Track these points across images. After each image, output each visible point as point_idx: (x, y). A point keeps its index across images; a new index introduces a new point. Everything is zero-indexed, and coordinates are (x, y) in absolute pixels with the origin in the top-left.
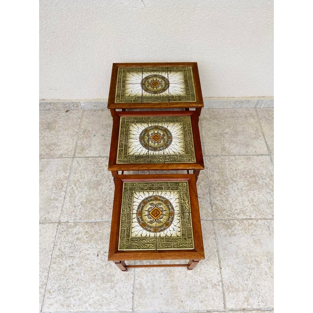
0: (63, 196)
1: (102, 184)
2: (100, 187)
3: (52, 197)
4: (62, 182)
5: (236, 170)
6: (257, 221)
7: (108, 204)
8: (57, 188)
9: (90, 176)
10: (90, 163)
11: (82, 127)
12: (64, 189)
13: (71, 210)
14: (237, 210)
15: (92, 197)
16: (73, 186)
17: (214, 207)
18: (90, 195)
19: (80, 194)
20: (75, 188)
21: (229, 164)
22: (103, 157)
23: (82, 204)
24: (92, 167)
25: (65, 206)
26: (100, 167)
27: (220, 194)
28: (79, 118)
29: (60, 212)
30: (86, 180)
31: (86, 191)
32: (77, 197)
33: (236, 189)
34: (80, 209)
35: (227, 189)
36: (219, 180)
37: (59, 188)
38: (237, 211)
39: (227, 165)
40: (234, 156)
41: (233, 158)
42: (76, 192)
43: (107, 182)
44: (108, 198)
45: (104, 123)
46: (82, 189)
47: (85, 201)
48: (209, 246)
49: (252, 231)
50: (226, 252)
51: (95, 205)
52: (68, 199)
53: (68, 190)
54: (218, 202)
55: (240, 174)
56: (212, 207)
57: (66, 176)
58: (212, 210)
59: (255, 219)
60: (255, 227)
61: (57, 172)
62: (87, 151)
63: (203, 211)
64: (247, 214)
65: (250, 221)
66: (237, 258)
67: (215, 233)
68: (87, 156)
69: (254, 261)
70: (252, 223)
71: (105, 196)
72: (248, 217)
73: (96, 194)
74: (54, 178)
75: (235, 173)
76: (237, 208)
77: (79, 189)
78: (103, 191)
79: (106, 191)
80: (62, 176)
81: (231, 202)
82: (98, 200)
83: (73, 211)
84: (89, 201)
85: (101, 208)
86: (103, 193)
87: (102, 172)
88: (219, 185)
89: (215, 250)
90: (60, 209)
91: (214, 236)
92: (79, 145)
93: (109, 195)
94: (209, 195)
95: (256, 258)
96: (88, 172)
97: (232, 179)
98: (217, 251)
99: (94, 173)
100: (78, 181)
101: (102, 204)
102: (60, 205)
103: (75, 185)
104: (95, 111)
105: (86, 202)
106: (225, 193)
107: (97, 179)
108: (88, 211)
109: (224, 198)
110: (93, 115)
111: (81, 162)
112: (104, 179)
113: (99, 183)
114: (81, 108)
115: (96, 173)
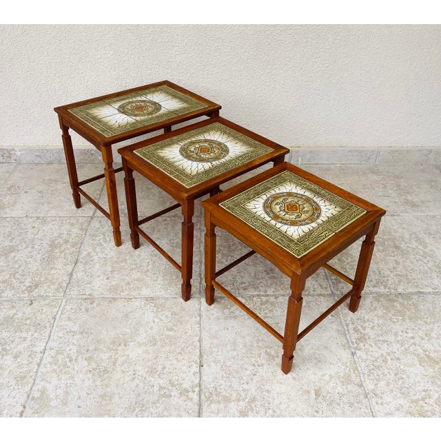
1: (18, 251)
2: (13, 254)
6: (276, 298)
7: (19, 277)
10: (6, 224)
11: (9, 182)
14: (244, 283)
22: (31, 218)
24: (8, 229)
26: (22, 229)
27: (219, 263)
28: (8, 172)
35: (232, 257)
36: (220, 245)
38: (243, 285)
43: (27, 247)
44: (22, 268)
45: (47, 178)
48: (186, 333)
49: (267, 311)
50: (215, 341)
56: (202, 280)
58: (201, 284)
59: (272, 296)
60: (272, 306)
62: (7, 210)
64: (261, 288)
65: (264, 299)
66: (234, 350)
67: (200, 315)
68: (5, 216)
69: (263, 354)
70: (267, 301)
71: (17, 266)
72: (262, 293)
76: (244, 280)
78: (16, 259)
79: (21, 259)
81: (235, 273)
86: (16, 261)
87: (23, 236)
88: (219, 252)
89: (197, 338)
91: (198, 319)
93: (24, 264)
94: (199, 264)
95: (268, 350)
98: (200, 341)
99: (9, 236)
104: (37, 164)
106: (227, 261)
107: (11, 244)
110: (31, 169)
112: (24, 244)
113: (12, 249)
114: (15, 160)
115: (13, 236)
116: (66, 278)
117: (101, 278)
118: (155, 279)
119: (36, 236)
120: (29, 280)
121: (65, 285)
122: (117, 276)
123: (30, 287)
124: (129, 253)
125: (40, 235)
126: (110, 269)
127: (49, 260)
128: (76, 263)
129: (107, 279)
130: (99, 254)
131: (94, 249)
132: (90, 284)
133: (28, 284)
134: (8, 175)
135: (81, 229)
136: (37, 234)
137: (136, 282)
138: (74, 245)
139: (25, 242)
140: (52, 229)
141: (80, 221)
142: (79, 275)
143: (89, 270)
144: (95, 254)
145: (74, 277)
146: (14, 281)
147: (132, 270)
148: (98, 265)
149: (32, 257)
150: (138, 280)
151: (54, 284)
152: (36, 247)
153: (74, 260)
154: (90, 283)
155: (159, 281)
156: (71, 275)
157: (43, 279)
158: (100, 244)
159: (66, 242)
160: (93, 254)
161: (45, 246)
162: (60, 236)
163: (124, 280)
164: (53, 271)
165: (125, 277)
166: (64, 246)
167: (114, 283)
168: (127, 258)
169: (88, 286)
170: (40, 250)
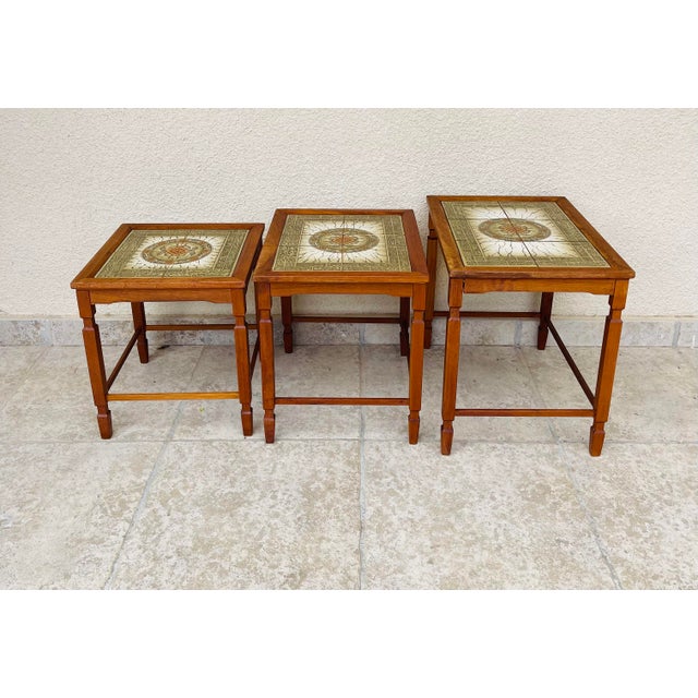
0: (122, 533)
1: (250, 503)
2: (242, 510)
3: (86, 535)
4: (124, 497)
5: (663, 476)
8: (105, 511)
9: (210, 484)
10: (215, 452)
11: (199, 378)
12: (127, 514)
13: (141, 570)
15: (215, 534)
16: (157, 505)
17: (619, 571)
18: (209, 530)
19: (177, 528)
20: (162, 512)
21: (638, 462)
23: (179, 553)
24: (221, 462)
25: (123, 558)
26: (243, 461)
27: (630, 533)
28: (193, 361)
29: (105, 575)
30: (200, 492)
31: (196, 519)
32: (168, 535)
33: (679, 522)
34: (174, 566)
35: (651, 522)
36: (617, 499)
37: (113, 513)
39: (633, 465)
40: (649, 443)
41: (647, 448)
42: (166, 521)
43: (263, 496)
44: (266, 537)
46: (184, 513)
47: (190, 544)
51: (221, 557)
52: (136, 539)
53: (142, 516)
54: (628, 556)
55: (678, 484)
56: (612, 568)
57: (138, 481)
58: (613, 577)
61: (112, 472)
62: (209, 427)
63: (585, 580)
68: (208, 437)
71: (255, 533)
73: (227, 528)
74: (102, 486)
75: (664, 484)
77: (174, 515)
78: (251, 519)
79: (259, 518)
80: (125, 483)
81: (672, 556)
82: (233, 543)
83: (150, 573)
84: (203, 545)
85: (241, 565)
86: (252, 524)
87: (250, 475)
88: (620, 511)
90: (107, 566)
92: (187, 414)
93: (268, 530)
94: (593, 536)
96: (208, 473)
97: (659, 499)
99: (225, 475)
100: (175, 493)
101: (244, 554)
102: (110, 556)
103: (164, 503)
105: (194, 549)
106: (645, 531)
107: (233, 490)
108: (197, 573)
109: (646, 546)
111: (186, 451)
112: (256, 490)
113: (237, 501)
114: (202, 340)
115: (232, 475)
116: (353, 559)
117: (418, 560)
118: (521, 564)
119: (274, 476)
120: (285, 562)
121: (355, 573)
122: (447, 557)
123: (292, 575)
124: (451, 509)
125: (279, 474)
126: (429, 543)
127: (310, 522)
128: (361, 529)
129: (430, 562)
130: (398, 511)
131: (385, 502)
132: (401, 572)
133: (287, 571)
134: (194, 365)
135: (349, 463)
136: (274, 471)
137: (487, 570)
138: (347, 493)
139: (257, 486)
140: (297, 462)
141: (342, 448)
142: (374, 553)
143: (391, 545)
144: (390, 512)
145: (368, 557)
146: (260, 564)
147: (469, 544)
148: (402, 534)
149: (277, 515)
150: (490, 565)
151: (334, 570)
152: (280, 495)
153: (355, 522)
154: (400, 570)
155: (531, 571)
156: (359, 552)
157: (310, 560)
158: (391, 492)
159: (331, 487)
160: (385, 511)
161: (295, 494)
162: (315, 474)
163: (463, 565)
164: (324, 546)
165: (462, 560)
166: (329, 497)
167: (446, 572)
168: (452, 520)
169: (400, 576)
170: (289, 502)
